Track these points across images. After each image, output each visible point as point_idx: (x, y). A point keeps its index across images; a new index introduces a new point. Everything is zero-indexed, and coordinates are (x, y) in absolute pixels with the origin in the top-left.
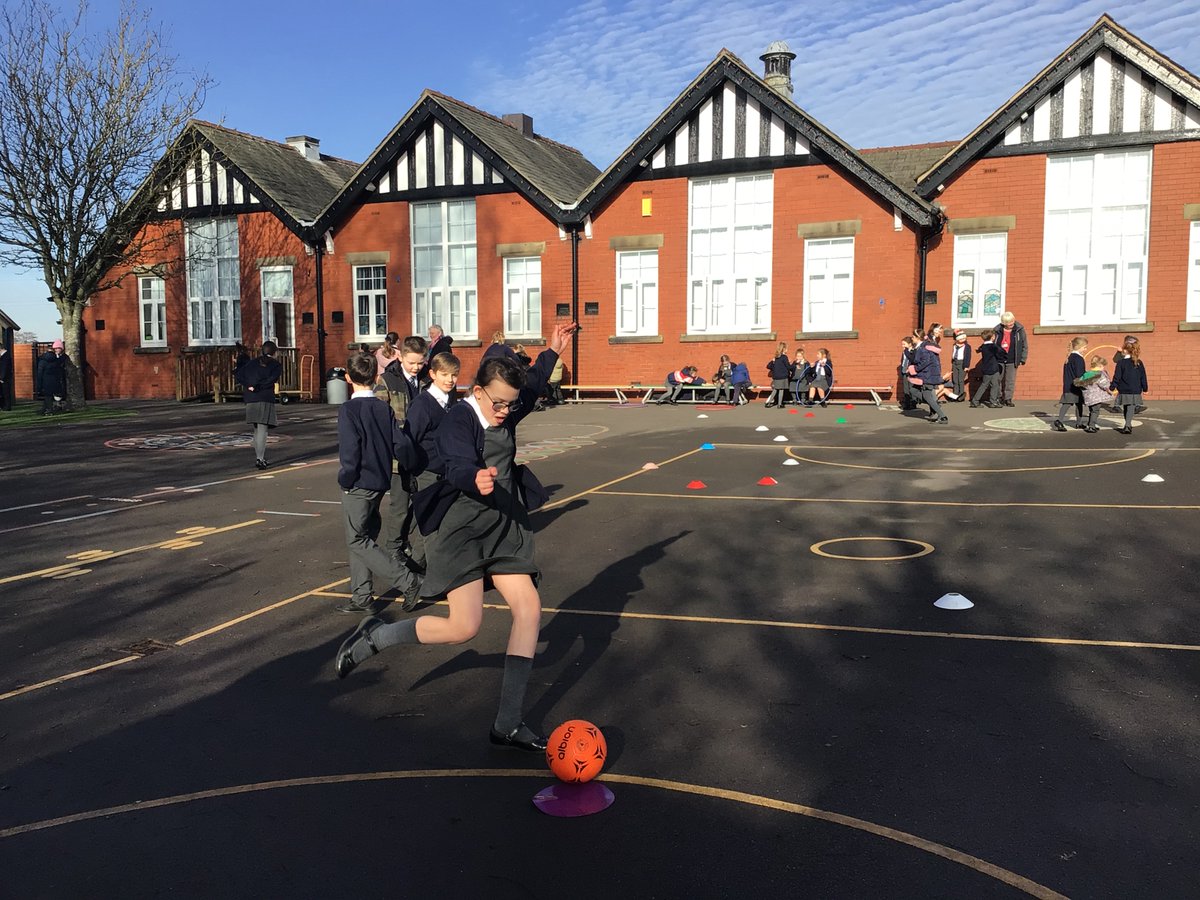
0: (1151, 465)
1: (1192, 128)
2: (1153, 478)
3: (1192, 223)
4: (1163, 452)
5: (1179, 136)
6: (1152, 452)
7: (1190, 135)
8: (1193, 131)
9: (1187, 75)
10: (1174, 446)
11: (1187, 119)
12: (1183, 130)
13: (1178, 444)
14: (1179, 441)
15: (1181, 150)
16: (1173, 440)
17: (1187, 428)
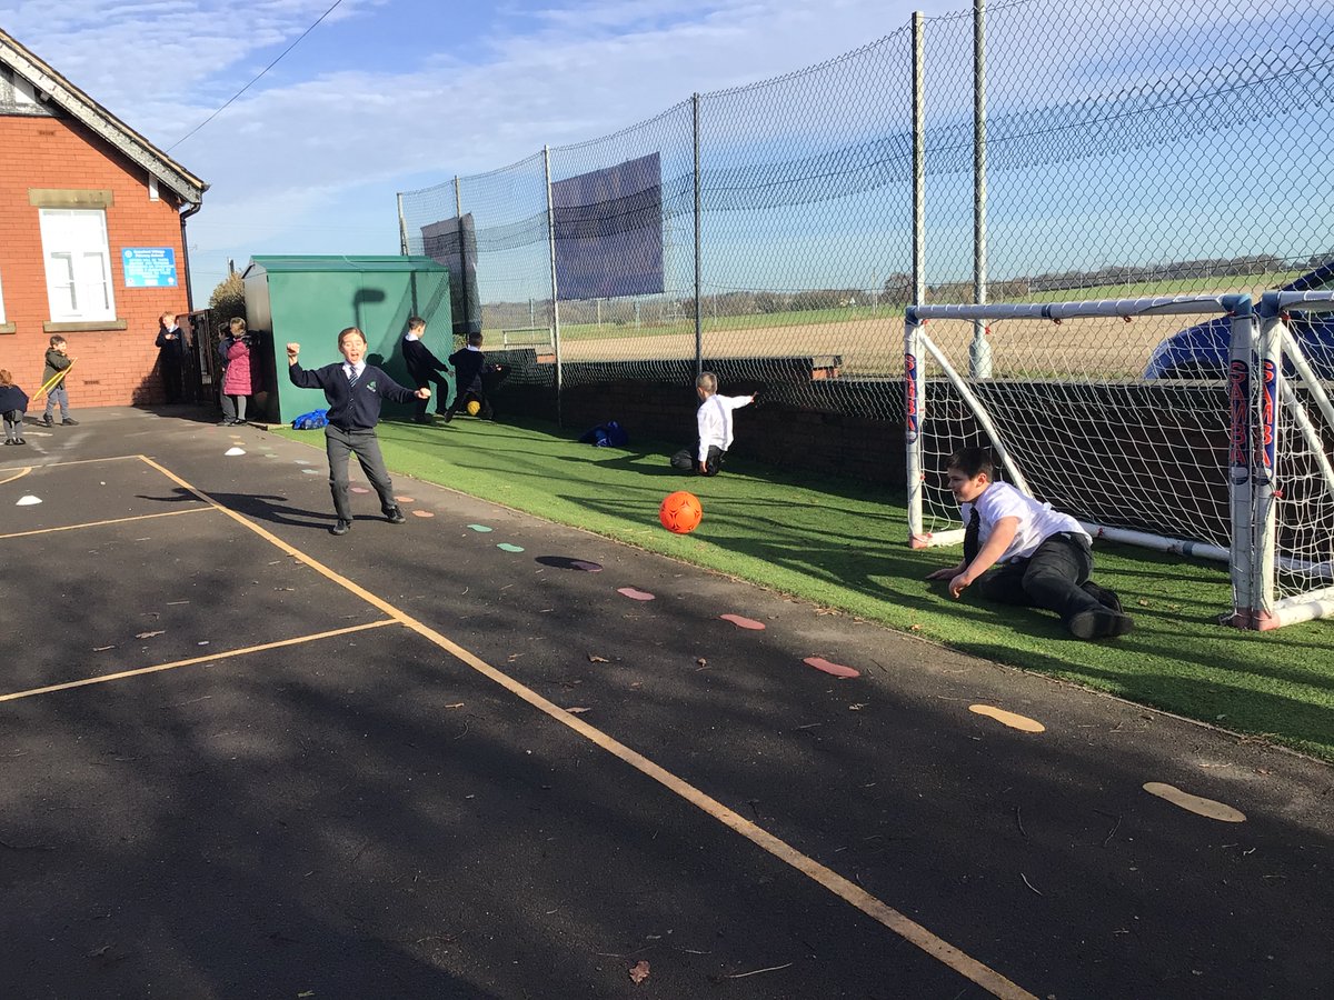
0: (25, 486)
1: (24, 102)
2: (29, 500)
3: (41, 211)
4: (41, 469)
5: (9, 109)
6: (27, 470)
7: (23, 110)
8: (25, 105)
9: (8, 39)
10: (51, 462)
11: (16, 90)
12: (14, 104)
13: (57, 458)
14: (58, 455)
15: (15, 126)
16: (53, 455)
17: (67, 441)
